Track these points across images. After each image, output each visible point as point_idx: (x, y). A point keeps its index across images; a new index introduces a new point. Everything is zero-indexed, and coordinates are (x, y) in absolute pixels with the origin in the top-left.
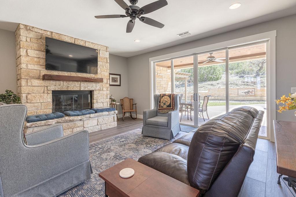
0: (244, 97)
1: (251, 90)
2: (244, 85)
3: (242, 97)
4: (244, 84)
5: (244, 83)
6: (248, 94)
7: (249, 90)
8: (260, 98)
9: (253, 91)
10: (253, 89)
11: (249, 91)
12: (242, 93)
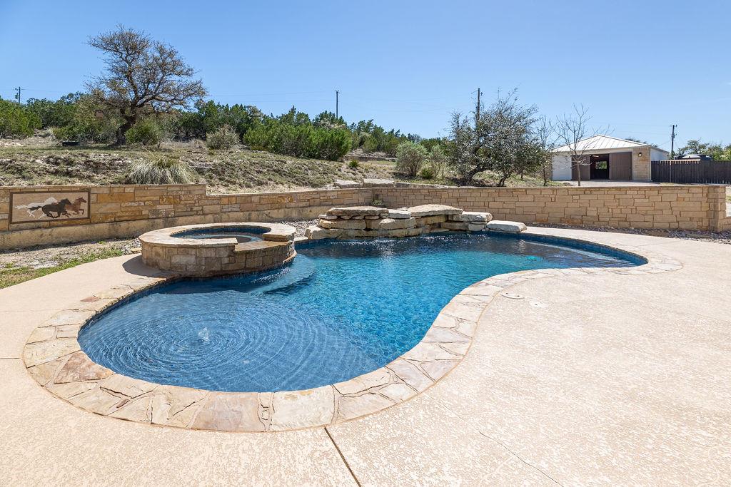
0: (38, 232)
1: (73, 198)
2: (56, 173)
3: (33, 229)
4: (53, 168)
5: (57, 164)
6: (63, 217)
7: (64, 196)
8: (109, 229)
9: (81, 200)
10: (83, 190)
11: (66, 202)
12: (31, 213)
